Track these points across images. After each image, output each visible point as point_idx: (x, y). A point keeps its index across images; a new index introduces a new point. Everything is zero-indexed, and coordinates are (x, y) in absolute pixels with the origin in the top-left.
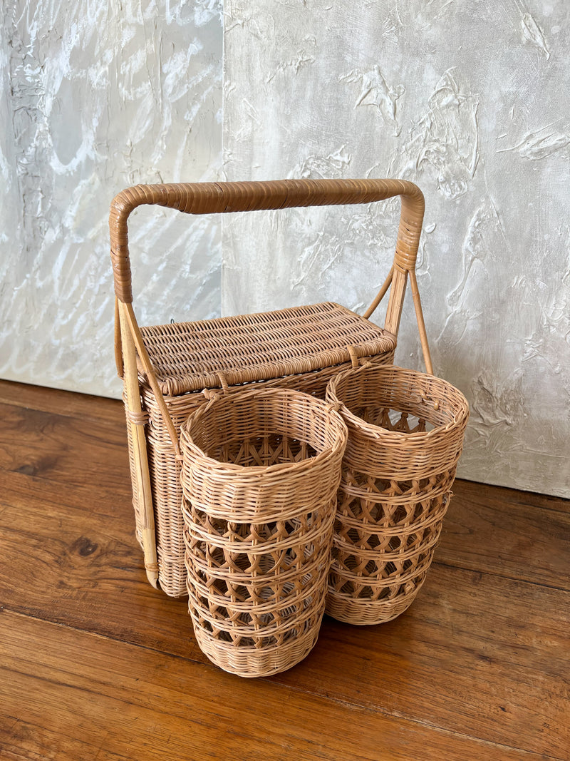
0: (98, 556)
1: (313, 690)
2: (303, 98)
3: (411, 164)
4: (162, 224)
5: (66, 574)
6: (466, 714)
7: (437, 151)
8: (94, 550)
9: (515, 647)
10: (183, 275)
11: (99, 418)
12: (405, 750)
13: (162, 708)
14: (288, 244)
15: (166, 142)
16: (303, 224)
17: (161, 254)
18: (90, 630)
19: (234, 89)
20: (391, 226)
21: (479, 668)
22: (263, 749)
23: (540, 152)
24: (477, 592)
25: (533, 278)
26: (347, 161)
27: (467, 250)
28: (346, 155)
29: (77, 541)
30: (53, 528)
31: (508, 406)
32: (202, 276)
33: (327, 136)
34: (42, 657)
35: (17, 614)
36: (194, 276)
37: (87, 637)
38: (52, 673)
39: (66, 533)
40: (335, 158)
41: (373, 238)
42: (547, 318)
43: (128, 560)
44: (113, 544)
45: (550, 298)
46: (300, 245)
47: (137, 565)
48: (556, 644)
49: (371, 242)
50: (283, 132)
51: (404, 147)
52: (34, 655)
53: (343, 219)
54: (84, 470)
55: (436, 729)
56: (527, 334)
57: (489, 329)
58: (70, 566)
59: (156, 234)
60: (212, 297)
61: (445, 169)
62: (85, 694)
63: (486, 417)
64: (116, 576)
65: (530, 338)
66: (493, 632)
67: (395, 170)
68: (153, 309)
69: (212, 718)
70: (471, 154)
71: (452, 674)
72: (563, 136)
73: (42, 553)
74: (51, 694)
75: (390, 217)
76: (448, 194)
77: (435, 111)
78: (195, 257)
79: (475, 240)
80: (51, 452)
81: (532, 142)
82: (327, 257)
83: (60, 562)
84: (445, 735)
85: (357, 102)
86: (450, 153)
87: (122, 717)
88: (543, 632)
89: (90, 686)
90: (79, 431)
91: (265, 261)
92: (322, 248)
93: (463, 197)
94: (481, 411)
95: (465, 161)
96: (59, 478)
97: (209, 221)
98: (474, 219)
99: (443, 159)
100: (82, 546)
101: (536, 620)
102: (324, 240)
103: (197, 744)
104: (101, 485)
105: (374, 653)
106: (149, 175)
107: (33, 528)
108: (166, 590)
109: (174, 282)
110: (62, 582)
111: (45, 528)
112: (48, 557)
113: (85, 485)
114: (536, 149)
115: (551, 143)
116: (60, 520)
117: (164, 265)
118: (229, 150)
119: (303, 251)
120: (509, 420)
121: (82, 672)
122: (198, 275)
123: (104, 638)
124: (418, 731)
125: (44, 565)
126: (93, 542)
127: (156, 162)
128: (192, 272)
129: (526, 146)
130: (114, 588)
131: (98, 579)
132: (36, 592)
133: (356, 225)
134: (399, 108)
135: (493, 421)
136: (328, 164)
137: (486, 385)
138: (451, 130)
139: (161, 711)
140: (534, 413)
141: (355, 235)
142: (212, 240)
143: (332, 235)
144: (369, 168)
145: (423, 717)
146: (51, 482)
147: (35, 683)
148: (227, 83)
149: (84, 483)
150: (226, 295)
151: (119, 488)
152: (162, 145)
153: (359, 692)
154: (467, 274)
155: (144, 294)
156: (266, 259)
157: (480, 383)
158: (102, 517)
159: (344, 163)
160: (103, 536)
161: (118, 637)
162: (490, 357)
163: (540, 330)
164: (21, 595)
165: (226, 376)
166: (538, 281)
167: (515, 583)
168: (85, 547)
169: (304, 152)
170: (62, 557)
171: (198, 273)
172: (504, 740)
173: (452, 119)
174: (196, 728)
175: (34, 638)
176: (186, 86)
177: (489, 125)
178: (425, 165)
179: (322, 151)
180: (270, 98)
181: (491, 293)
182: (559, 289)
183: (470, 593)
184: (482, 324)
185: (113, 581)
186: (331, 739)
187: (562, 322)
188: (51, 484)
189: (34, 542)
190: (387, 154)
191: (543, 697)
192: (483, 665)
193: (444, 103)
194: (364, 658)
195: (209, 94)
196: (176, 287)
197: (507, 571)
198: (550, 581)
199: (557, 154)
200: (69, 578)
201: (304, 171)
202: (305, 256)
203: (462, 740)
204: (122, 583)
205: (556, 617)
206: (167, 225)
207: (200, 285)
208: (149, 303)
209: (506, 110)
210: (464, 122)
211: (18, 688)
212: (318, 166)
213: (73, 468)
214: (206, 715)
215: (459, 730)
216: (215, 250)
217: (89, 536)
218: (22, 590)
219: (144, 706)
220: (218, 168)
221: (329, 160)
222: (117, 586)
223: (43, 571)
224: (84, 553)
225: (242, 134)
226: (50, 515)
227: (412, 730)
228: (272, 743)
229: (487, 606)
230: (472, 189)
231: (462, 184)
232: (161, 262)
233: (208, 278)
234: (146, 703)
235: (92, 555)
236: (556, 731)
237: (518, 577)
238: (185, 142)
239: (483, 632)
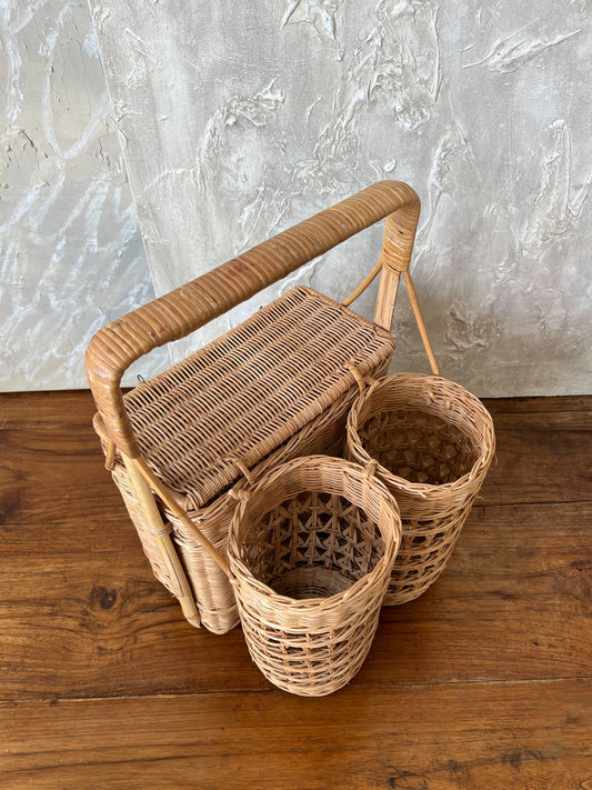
0: (122, 604)
1: (380, 682)
2: (210, 20)
3: (361, 95)
4: (47, 194)
5: (100, 637)
6: (509, 660)
7: (392, 75)
8: (115, 599)
9: (529, 577)
10: (91, 250)
11: (38, 422)
12: (471, 712)
13: (258, 749)
14: (223, 205)
15: (21, 88)
16: (236, 180)
17: (56, 230)
18: (155, 692)
19: (108, 17)
20: (344, 169)
21: (507, 608)
22: (359, 757)
23: (512, 63)
24: (486, 529)
25: (505, 204)
26: (280, 99)
27: (433, 185)
28: (279, 91)
29: (92, 593)
30: (58, 586)
31: (482, 331)
32: (117, 247)
33: (250, 69)
34: (121, 739)
35: (74, 700)
36: (106, 249)
37: (156, 701)
38: (141, 751)
39: (76, 587)
40: (265, 97)
41: (324, 186)
42: (520, 243)
43: (154, 599)
44: (130, 585)
45: (522, 222)
46: (237, 205)
47: (165, 602)
48: (561, 562)
49: (323, 190)
50: (191, 70)
51: (350, 73)
52: (114, 739)
53: (285, 169)
54: (56, 500)
55: (491, 683)
56: (499, 262)
57: (460, 262)
58: (99, 626)
59: (42, 208)
60: (133, 269)
61: (402, 95)
62: (182, 762)
63: (460, 343)
64: (151, 621)
65: (503, 264)
66: (508, 567)
67: (342, 103)
68: (63, 293)
69: (305, 743)
70: (433, 74)
71: (487, 623)
72: (539, 42)
73: (62, 620)
74: (151, 774)
75: (341, 160)
76: (408, 125)
77: (385, 23)
78: (101, 228)
79: (441, 174)
80: (8, 486)
81: (503, 52)
82: (273, 214)
83: (87, 625)
84: (498, 686)
85: (284, 20)
86: (407, 76)
87: (226, 772)
88: (550, 553)
89: (182, 751)
90: (24, 448)
91: (197, 229)
92: (265, 205)
93: (426, 126)
94: (455, 340)
95: (426, 83)
96: (34, 519)
97: (109, 184)
98: (439, 150)
99: (399, 84)
100: (100, 598)
101: (540, 543)
102: (266, 195)
103: (303, 772)
104: (84, 515)
105: (418, 625)
106: (10, 136)
107: (38, 592)
108: (212, 628)
109: (81, 259)
110: (100, 648)
111: (50, 589)
112: (72, 624)
113: (67, 520)
114: (508, 60)
115: (525, 51)
116: (62, 573)
117: (64, 242)
118: (121, 101)
119: (242, 211)
120: (482, 342)
121: (169, 740)
122: (110, 247)
123: (172, 696)
124: (478, 690)
125: (72, 634)
126: (109, 590)
127: (14, 118)
128: (100, 245)
129: (497, 58)
130: (155, 637)
131: (136, 632)
132: (80, 668)
133: (302, 174)
134: (339, 24)
135: (466, 347)
136: (257, 106)
137: (459, 316)
138: (406, 46)
139: (258, 753)
140: (506, 331)
141: (303, 185)
142: (118, 205)
143: (275, 189)
144: (310, 104)
145: (478, 675)
146: (27, 527)
147: (128, 768)
148: (97, 9)
149: (64, 517)
150: (156, 274)
151: (103, 513)
152: (18, 95)
153: (418, 669)
154: (434, 211)
155: (47, 279)
156: (199, 227)
157: (453, 314)
158: (105, 555)
159: (277, 101)
160: (117, 578)
161: (185, 691)
162: (462, 289)
163: (512, 255)
164: (67, 678)
165: (244, 462)
166: (510, 207)
167: (516, 507)
168: (104, 598)
169: (224, 92)
170: (86, 617)
171: (110, 245)
172: (545, 674)
173: (407, 32)
174: (295, 757)
175: (104, 721)
176: (29, 8)
177: (453, 35)
178: (378, 93)
179: (247, 89)
180: (163, 25)
181: (461, 227)
182: (532, 211)
183: (480, 532)
184: (453, 259)
185: (152, 629)
186: (410, 725)
187: (535, 244)
188: (29, 531)
189: (46, 609)
190: (330, 84)
191: (563, 620)
192: (509, 605)
193: (395, 11)
194: (411, 633)
195: (67, 15)
196: (86, 264)
197: (505, 498)
198: (543, 497)
199: (531, 63)
200: (106, 641)
201: (227, 118)
202: (245, 216)
203: (514, 686)
204: (161, 628)
205: (555, 534)
206: (54, 195)
207: (116, 257)
208: (56, 287)
209: (471, 14)
210: (422, 34)
211: (116, 779)
212: (245, 109)
213: (42, 501)
214: (299, 741)
215: (507, 677)
216: (124, 216)
217: (101, 583)
218: (64, 671)
219: (240, 754)
220: (104, 117)
221: (257, 99)
222: (158, 633)
223: (75, 642)
224: (106, 606)
225: (134, 78)
226: (47, 569)
227: (472, 691)
228: (364, 748)
229: (497, 542)
230: (435, 115)
231: (424, 110)
232: (58, 239)
233: (124, 249)
234: (241, 750)
235: (116, 606)
236: (581, 651)
237: (515, 501)
238: (48, 86)
239: (501, 571)
